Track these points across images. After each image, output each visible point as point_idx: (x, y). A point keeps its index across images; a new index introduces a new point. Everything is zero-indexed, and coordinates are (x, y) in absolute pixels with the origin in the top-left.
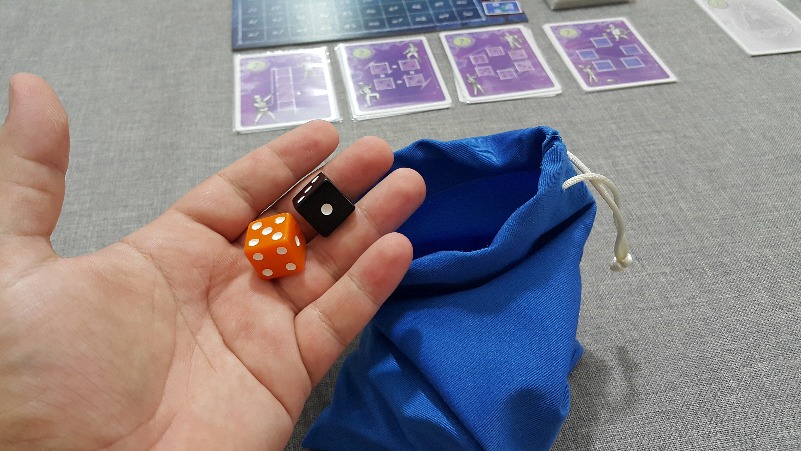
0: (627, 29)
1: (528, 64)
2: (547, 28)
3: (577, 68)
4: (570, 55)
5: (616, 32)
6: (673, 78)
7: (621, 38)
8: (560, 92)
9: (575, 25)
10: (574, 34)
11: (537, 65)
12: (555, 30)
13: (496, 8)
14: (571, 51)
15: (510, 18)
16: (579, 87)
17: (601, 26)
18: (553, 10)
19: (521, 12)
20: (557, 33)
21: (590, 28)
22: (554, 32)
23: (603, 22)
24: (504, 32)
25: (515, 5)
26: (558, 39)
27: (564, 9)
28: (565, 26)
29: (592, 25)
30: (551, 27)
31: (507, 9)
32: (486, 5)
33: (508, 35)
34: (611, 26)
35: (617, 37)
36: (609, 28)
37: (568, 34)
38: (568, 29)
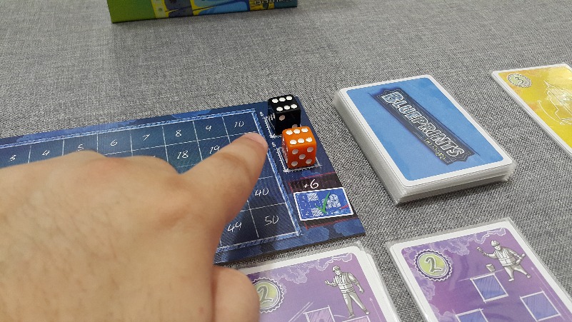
0: (519, 250)
2: (396, 250)
5: (505, 259)
7: (514, 272)
9: (437, 244)
12: (411, 255)
13: (313, 204)
15: (339, 228)
17: (479, 245)
18: (398, 206)
19: (352, 213)
20: (415, 267)
21: (463, 251)
22: (410, 266)
23: (480, 235)
24: (331, 266)
25: (341, 199)
26: (422, 283)
27: (415, 201)
28: (424, 248)
29: (465, 243)
30: (403, 252)
31: (330, 206)
32: (300, 198)
33: (338, 273)
34: (493, 243)
35: (509, 271)
36: (492, 250)
37: (433, 269)
38: (432, 256)
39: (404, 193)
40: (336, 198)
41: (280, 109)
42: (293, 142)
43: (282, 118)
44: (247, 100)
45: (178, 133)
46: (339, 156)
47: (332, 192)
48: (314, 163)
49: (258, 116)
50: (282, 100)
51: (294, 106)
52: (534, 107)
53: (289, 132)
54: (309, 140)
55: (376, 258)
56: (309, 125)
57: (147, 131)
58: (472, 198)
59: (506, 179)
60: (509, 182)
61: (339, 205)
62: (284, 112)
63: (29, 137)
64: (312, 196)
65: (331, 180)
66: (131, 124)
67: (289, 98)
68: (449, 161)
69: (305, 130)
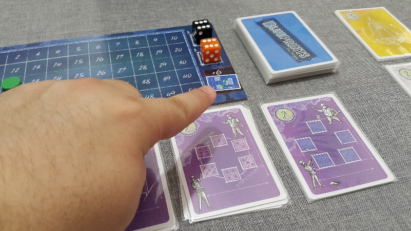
0: (337, 108)
1: (250, 158)
2: (264, 107)
3: (298, 163)
4: (289, 145)
5: (328, 113)
6: (391, 177)
7: (332, 119)
8: (285, 202)
9: (289, 105)
10: (289, 115)
11: (259, 159)
12: (273, 110)
13: (217, 83)
14: (290, 140)
15: (231, 95)
16: (303, 193)
17: (313, 106)
18: (268, 85)
19: (240, 88)
20: (274, 115)
21: (304, 108)
22: (271, 115)
23: (314, 101)
24: (226, 114)
25: (235, 80)
26: (277, 123)
27: (278, 82)
28: (281, 107)
29: (305, 104)
30: (268, 108)
31: (227, 84)
32: (210, 79)
33: (230, 118)
34: (322, 105)
35: (330, 119)
36: (321, 108)
37: (285, 117)
38: (285, 110)
39: (271, 77)
40: (232, 80)
41: (199, 28)
42: (207, 46)
43: (201, 33)
44: (180, 24)
45: (137, 43)
46: (234, 57)
47: (229, 77)
48: (219, 61)
49: (186, 34)
50: (201, 22)
51: (208, 26)
52: (359, 32)
53: (204, 41)
54: (217, 45)
55: (252, 111)
56: (216, 37)
57: (118, 41)
58: (313, 81)
59: (334, 71)
60: (337, 73)
61: (233, 83)
62: (202, 30)
63: (48, 43)
64: (217, 78)
65: (229, 70)
66: (108, 36)
67: (206, 22)
68: (300, 61)
69: (214, 40)
